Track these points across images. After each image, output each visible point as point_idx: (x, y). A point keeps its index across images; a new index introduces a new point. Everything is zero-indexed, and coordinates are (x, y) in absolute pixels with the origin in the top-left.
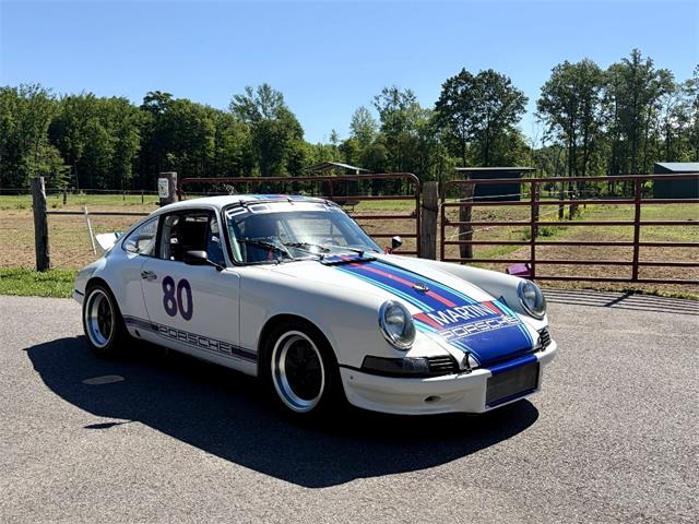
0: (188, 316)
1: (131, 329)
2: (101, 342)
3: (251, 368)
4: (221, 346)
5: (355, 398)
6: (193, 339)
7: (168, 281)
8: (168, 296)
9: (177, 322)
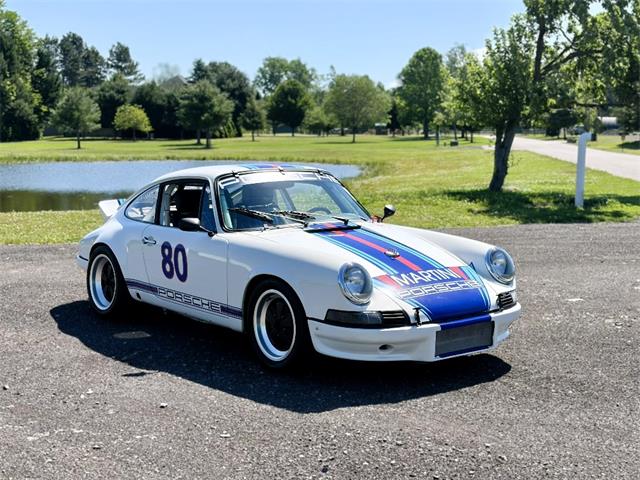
0: (183, 278)
1: (133, 291)
2: (103, 304)
3: (236, 324)
4: (212, 305)
5: (321, 347)
6: (187, 299)
7: (166, 246)
8: (166, 260)
9: (174, 283)
